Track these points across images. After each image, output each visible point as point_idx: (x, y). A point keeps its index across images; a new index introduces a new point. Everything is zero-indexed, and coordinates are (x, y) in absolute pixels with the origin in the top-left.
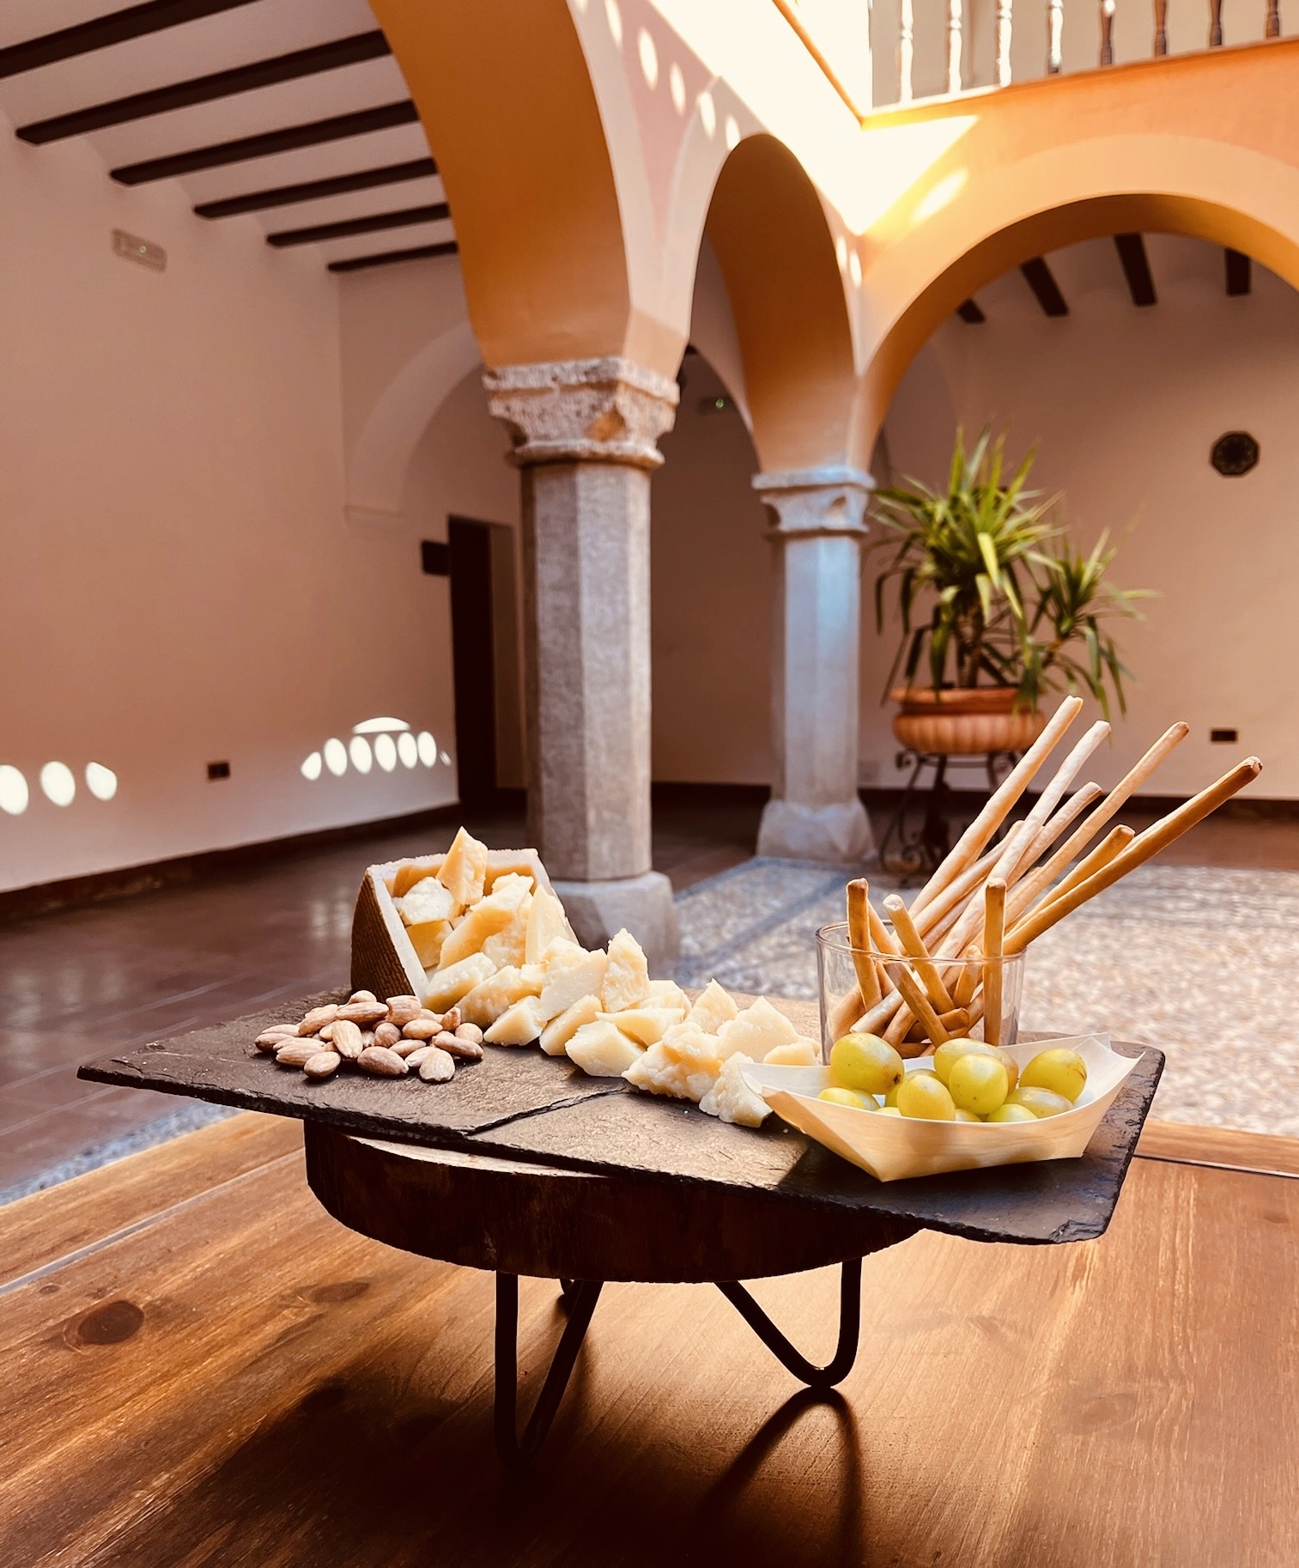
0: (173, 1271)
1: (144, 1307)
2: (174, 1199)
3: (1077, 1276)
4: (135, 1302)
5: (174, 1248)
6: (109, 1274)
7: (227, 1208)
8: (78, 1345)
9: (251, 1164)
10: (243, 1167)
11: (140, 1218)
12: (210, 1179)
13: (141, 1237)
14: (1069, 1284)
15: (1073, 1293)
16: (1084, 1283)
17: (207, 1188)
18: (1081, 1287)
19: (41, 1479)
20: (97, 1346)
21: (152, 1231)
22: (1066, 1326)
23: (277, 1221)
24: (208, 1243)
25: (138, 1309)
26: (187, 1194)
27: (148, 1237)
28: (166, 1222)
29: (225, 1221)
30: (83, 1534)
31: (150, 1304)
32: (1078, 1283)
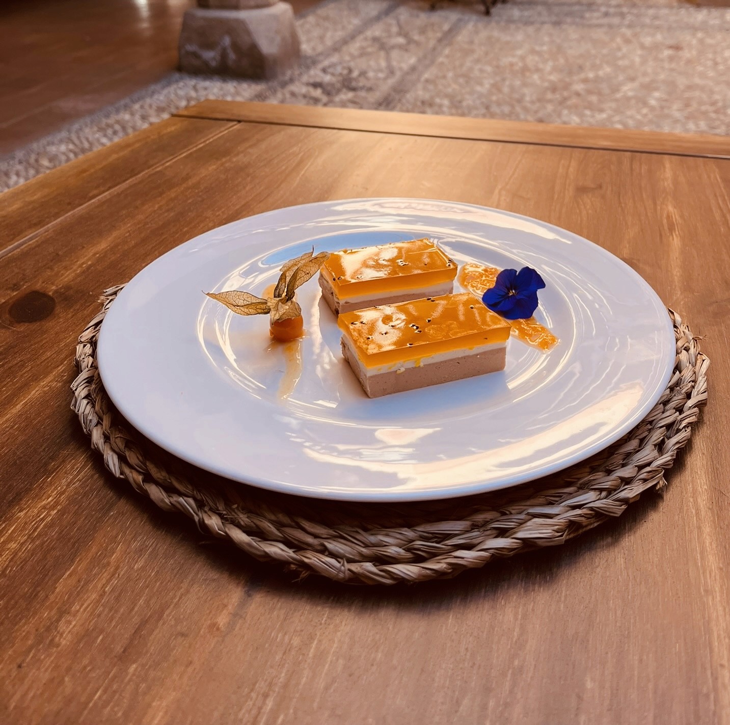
0: (66, 268)
1: (53, 294)
2: (47, 220)
3: (671, 228)
4: (45, 291)
5: (60, 252)
6: (18, 273)
7: (89, 223)
8: (11, 324)
9: (95, 192)
10: (91, 194)
11: (26, 233)
12: (69, 204)
13: (33, 246)
14: (668, 234)
15: (673, 239)
16: (677, 233)
17: (69, 211)
18: (676, 235)
19: (16, 424)
20: (26, 324)
21: (39, 242)
22: (678, 260)
23: (129, 229)
24: (83, 247)
25: (49, 296)
26: (56, 216)
27: (38, 246)
28: (48, 235)
29: (91, 232)
30: (63, 461)
31: (56, 292)
32: (674, 234)
